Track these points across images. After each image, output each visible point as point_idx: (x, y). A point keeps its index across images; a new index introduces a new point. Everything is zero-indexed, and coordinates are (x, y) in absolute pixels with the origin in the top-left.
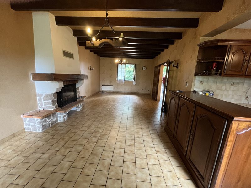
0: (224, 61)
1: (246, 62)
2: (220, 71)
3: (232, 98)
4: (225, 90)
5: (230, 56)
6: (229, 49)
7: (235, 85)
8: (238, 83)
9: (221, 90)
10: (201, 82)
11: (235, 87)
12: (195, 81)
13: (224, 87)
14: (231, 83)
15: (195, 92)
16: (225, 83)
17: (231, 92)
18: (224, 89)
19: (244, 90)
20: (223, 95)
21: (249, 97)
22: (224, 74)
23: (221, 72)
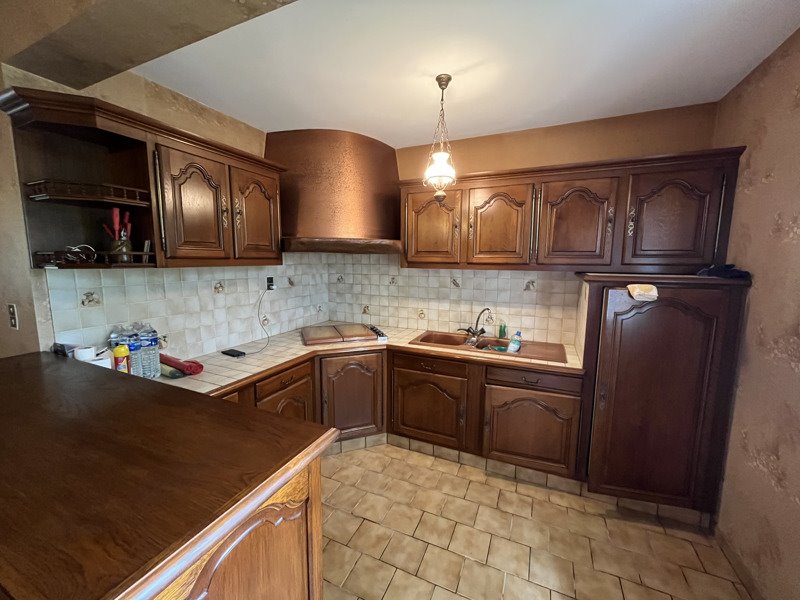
0: (151, 205)
1: (225, 214)
2: (147, 243)
3: (231, 332)
4: (203, 309)
5: (166, 186)
6: (154, 157)
7: (226, 289)
8: (233, 283)
9: (189, 313)
10: (89, 295)
11: (226, 294)
12: (45, 296)
13: (194, 303)
14: (214, 283)
15: (60, 352)
16: (195, 289)
17: (221, 315)
18: (198, 309)
19: (253, 301)
20: (199, 328)
21: (268, 317)
22: (166, 258)
23: (152, 248)
